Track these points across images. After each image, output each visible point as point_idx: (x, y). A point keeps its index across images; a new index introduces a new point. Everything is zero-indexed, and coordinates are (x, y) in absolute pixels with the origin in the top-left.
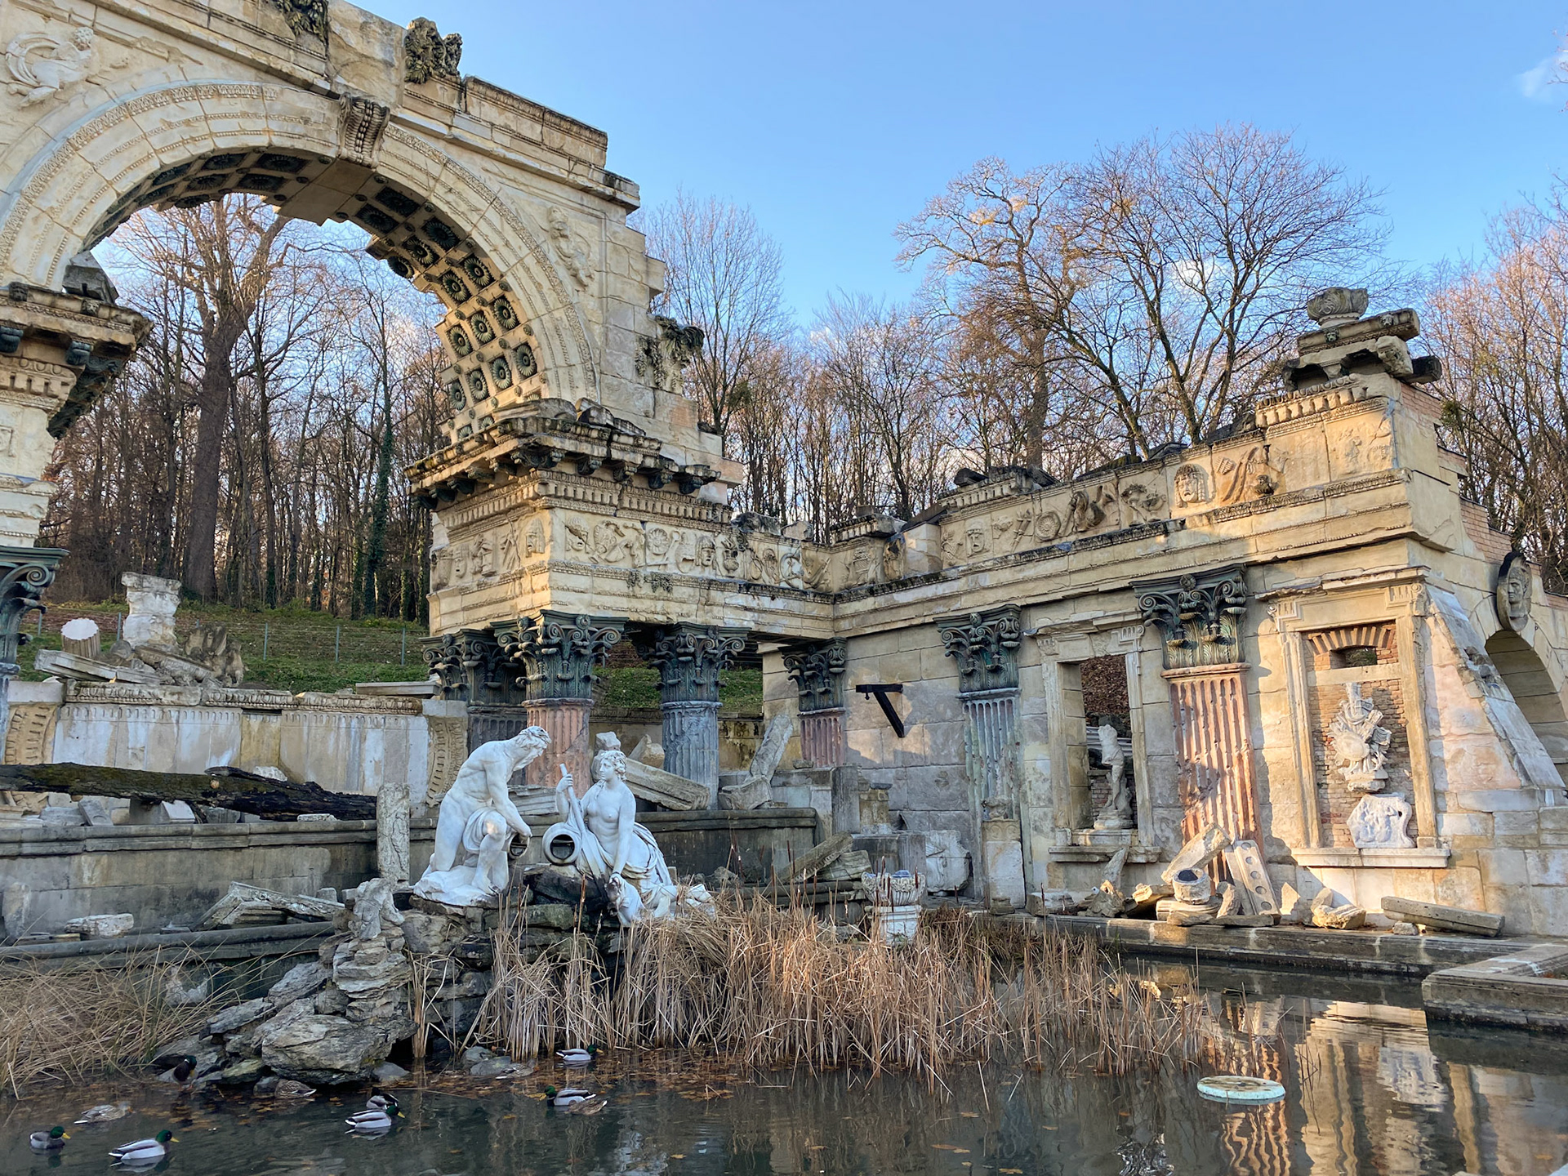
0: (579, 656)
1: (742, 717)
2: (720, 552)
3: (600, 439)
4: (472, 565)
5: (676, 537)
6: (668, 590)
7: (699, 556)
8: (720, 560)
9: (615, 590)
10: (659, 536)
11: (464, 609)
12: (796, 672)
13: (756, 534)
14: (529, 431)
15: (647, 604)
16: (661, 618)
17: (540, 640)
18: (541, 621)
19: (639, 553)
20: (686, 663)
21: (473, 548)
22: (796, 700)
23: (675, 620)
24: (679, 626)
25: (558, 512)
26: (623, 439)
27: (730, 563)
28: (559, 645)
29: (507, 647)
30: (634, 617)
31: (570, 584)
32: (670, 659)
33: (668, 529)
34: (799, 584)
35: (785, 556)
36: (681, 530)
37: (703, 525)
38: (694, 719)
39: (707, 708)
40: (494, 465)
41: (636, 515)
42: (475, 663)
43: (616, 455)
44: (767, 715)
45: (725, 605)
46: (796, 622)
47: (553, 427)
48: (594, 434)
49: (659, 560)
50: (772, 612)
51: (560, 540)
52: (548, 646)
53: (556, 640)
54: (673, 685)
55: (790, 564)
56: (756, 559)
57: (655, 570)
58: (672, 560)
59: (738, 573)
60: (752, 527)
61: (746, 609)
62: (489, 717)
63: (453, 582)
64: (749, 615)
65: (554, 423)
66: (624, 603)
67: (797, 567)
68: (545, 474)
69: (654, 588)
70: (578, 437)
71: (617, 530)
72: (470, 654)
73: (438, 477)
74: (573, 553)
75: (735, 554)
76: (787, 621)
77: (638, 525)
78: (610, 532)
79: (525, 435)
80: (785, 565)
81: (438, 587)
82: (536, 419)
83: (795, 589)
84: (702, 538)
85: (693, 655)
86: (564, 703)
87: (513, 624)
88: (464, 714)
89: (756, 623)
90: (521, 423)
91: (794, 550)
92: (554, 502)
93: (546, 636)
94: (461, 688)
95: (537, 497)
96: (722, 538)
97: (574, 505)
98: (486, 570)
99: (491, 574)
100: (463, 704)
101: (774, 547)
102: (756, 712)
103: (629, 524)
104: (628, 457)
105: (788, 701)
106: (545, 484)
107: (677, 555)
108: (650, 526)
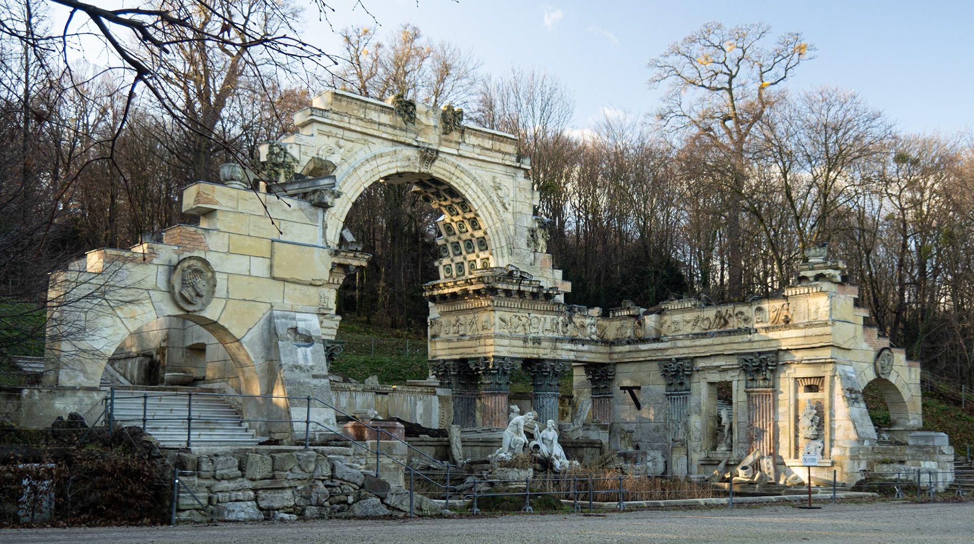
0: (505, 374)
1: (563, 396)
2: (560, 324)
3: (516, 283)
4: (452, 330)
5: (542, 319)
6: (540, 344)
7: (552, 327)
8: (560, 328)
9: (518, 345)
10: (536, 319)
11: (449, 349)
12: (590, 377)
13: (576, 315)
14: (490, 281)
15: (531, 350)
16: (536, 356)
17: (491, 367)
18: (492, 360)
19: (527, 328)
20: (546, 376)
21: (453, 322)
22: (590, 390)
23: (542, 357)
24: (544, 360)
25: (497, 312)
26: (526, 282)
27: (565, 330)
28: (498, 370)
29: (474, 369)
30: (525, 356)
31: (502, 344)
32: (538, 373)
33: (539, 316)
34: (594, 337)
35: (589, 324)
36: (545, 316)
37: (554, 313)
38: (548, 400)
39: (554, 395)
40: (471, 292)
41: (527, 311)
42: (456, 373)
43: (522, 288)
44: (575, 395)
45: (563, 349)
46: (593, 355)
47: (499, 280)
48: (515, 281)
49: (535, 330)
50: (582, 351)
51: (497, 324)
52: (494, 370)
53: (497, 367)
54: (540, 385)
55: (591, 328)
56: (575, 327)
57: (534, 335)
58: (541, 330)
59: (568, 334)
60: (575, 312)
61: (571, 350)
62: (460, 396)
63: (442, 335)
64: (572, 353)
65: (500, 278)
66: (522, 350)
67: (594, 329)
68: (493, 297)
69: (534, 343)
70: (508, 283)
71: (519, 319)
72: (454, 369)
73: (441, 292)
74: (502, 330)
75: (567, 325)
76: (588, 355)
77: (527, 315)
78: (516, 320)
79: (488, 283)
80: (589, 328)
81: (434, 336)
82: (492, 277)
83: (593, 340)
84: (553, 319)
85: (549, 372)
86: (499, 393)
87: (478, 359)
88: (451, 394)
89: (575, 356)
90: (486, 278)
91: (592, 321)
92: (496, 308)
93: (493, 366)
94: (449, 383)
95: (489, 306)
96: (561, 318)
97: (503, 309)
98: (461, 333)
99: (463, 335)
100: (450, 390)
101: (584, 320)
102: (569, 394)
103: (524, 315)
104: (526, 289)
105: (586, 390)
106: (493, 301)
107: (543, 327)
108: (531, 315)
